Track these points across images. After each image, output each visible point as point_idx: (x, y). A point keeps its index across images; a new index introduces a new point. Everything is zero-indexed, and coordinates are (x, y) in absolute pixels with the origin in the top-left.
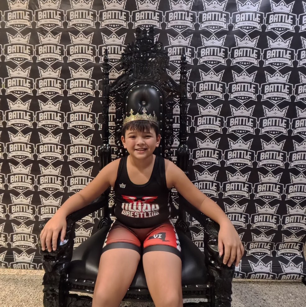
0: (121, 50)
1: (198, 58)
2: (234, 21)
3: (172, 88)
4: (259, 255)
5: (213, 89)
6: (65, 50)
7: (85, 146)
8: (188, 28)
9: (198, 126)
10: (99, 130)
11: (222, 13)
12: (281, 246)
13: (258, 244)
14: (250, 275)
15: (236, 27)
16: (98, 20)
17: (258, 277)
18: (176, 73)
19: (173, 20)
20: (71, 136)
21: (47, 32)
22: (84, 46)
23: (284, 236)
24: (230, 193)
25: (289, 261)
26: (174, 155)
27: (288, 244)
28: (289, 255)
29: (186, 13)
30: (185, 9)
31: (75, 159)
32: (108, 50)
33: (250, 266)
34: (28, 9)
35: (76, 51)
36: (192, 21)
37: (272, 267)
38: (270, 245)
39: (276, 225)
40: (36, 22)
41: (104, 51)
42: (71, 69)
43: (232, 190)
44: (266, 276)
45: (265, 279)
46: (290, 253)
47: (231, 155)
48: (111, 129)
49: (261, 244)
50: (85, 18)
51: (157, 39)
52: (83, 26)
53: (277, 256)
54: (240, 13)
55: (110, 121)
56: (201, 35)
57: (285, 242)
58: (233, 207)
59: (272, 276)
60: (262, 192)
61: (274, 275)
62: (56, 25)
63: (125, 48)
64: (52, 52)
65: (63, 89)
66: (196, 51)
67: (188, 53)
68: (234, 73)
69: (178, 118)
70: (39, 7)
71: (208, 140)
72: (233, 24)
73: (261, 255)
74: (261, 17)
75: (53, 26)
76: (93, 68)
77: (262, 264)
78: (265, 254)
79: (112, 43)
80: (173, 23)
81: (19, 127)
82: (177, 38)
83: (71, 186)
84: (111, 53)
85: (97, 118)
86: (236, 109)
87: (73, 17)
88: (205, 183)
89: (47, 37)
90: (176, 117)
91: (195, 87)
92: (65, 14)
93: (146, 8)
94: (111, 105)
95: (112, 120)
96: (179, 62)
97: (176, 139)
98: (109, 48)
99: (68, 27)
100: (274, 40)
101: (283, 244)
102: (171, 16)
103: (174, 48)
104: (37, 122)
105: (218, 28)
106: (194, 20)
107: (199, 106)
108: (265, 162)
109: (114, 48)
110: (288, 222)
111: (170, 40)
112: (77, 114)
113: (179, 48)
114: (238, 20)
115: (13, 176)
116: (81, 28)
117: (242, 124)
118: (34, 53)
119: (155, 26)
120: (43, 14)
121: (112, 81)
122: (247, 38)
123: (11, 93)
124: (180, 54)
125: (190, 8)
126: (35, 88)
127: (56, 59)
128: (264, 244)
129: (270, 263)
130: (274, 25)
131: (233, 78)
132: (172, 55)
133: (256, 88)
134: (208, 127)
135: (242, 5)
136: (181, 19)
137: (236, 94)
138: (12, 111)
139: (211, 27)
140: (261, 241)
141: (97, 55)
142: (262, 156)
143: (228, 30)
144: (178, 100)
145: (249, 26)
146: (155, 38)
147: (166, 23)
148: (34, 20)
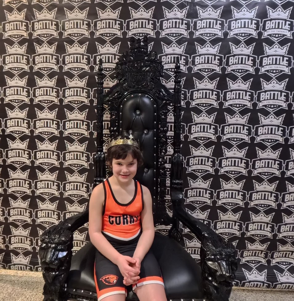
0: (115, 59)
1: (193, 66)
2: (229, 28)
3: (166, 97)
4: (253, 264)
5: (208, 97)
6: (61, 60)
7: (80, 153)
8: (182, 36)
9: (192, 134)
10: (94, 137)
11: (217, 20)
12: (276, 255)
13: (253, 252)
14: (244, 283)
15: (231, 34)
16: (92, 29)
17: (252, 286)
18: (170, 81)
19: (167, 28)
20: (67, 143)
21: (43, 42)
22: (79, 56)
23: (279, 244)
24: (224, 201)
25: (284, 270)
26: (168, 162)
27: (283, 253)
28: (284, 263)
29: (181, 21)
30: (180, 17)
31: (70, 165)
32: (103, 60)
33: (244, 274)
34: (25, 20)
35: (71, 61)
36: (186, 28)
37: (267, 275)
38: (264, 254)
39: (271, 234)
40: (32, 32)
41: (99, 60)
42: (66, 78)
43: (226, 198)
44: (260, 285)
45: (260, 287)
46: (285, 262)
47: (225, 163)
48: (105, 137)
49: (256, 253)
50: (80, 28)
51: (151, 48)
52: (78, 36)
53: (272, 265)
54: (236, 20)
55: (105, 129)
56: (196, 43)
57: (280, 250)
58: (227, 214)
59: (267, 285)
60: (256, 200)
61: (269, 285)
62: (52, 35)
63: (119, 57)
64: (48, 61)
65: (59, 97)
66: (190, 59)
67: (182, 62)
68: (229, 81)
69: (171, 126)
70: (36, 18)
71: (202, 147)
72: (229, 31)
73: (255, 263)
74: (257, 24)
75: (49, 36)
76: (88, 77)
77: (256, 272)
78: (260, 262)
79: (107, 52)
80: (168, 31)
81: (18, 134)
82: (171, 47)
83: (66, 191)
84: (106, 62)
85: (91, 126)
86: (230, 117)
87: (68, 27)
88: (198, 190)
89: (43, 47)
90: (170, 124)
91: (188, 95)
92: (60, 24)
93: (140, 17)
94: (106, 113)
95: (106, 128)
96: (173, 70)
97: (169, 146)
98: (103, 57)
99: (63, 37)
100: (271, 46)
101: (278, 253)
102: (165, 24)
103: (168, 56)
104: (34, 130)
105: (212, 36)
106: (188, 28)
107: (193, 114)
108: (260, 170)
109: (109, 57)
110: (283, 231)
111: (164, 48)
112: (73, 122)
113: (173, 56)
114: (233, 27)
115: (12, 181)
116: (76, 38)
117: (237, 132)
118: (31, 62)
119: (150, 34)
120: (40, 24)
121: (107, 90)
122: (242, 45)
123: (10, 102)
124: (174, 62)
125: (184, 16)
126: (31, 96)
127: (52, 69)
128: (259, 252)
129: (265, 272)
130: (270, 32)
131: (228, 86)
132: (166, 64)
133: (251, 96)
134: (202, 134)
135: (237, 11)
136: (176, 27)
137: (231, 102)
138: (11, 119)
139: (206, 35)
140: (256, 249)
141: (92, 64)
142: (258, 164)
143: (223, 37)
144: (172, 108)
145: (245, 33)
146: (149, 47)
147: (160, 31)
148: (30, 30)
